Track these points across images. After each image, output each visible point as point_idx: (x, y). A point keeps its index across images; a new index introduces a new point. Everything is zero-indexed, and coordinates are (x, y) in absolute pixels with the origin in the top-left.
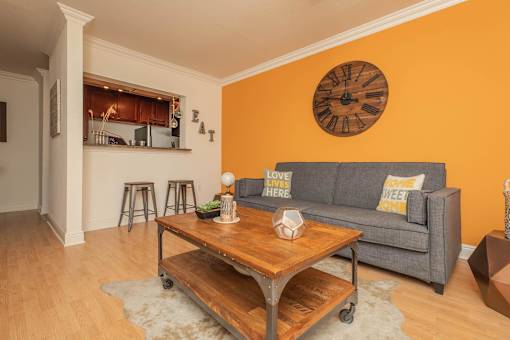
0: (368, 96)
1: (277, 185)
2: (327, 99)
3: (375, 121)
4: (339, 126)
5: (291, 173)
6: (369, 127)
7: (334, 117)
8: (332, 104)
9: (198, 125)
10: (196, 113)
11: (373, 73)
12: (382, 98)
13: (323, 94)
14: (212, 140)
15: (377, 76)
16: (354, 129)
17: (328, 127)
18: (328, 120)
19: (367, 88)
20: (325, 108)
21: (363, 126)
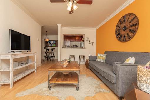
0: (131, 26)
1: (100, 58)
2: (119, 29)
3: (134, 35)
4: (122, 38)
5: (106, 55)
6: (132, 38)
7: (121, 35)
8: (120, 31)
9: (89, 41)
10: (88, 38)
11: (133, 17)
12: (136, 26)
13: (118, 28)
14: (93, 45)
15: (134, 18)
16: (127, 39)
17: (119, 39)
18: (119, 37)
19: (131, 23)
20: (118, 33)
21: (130, 38)
